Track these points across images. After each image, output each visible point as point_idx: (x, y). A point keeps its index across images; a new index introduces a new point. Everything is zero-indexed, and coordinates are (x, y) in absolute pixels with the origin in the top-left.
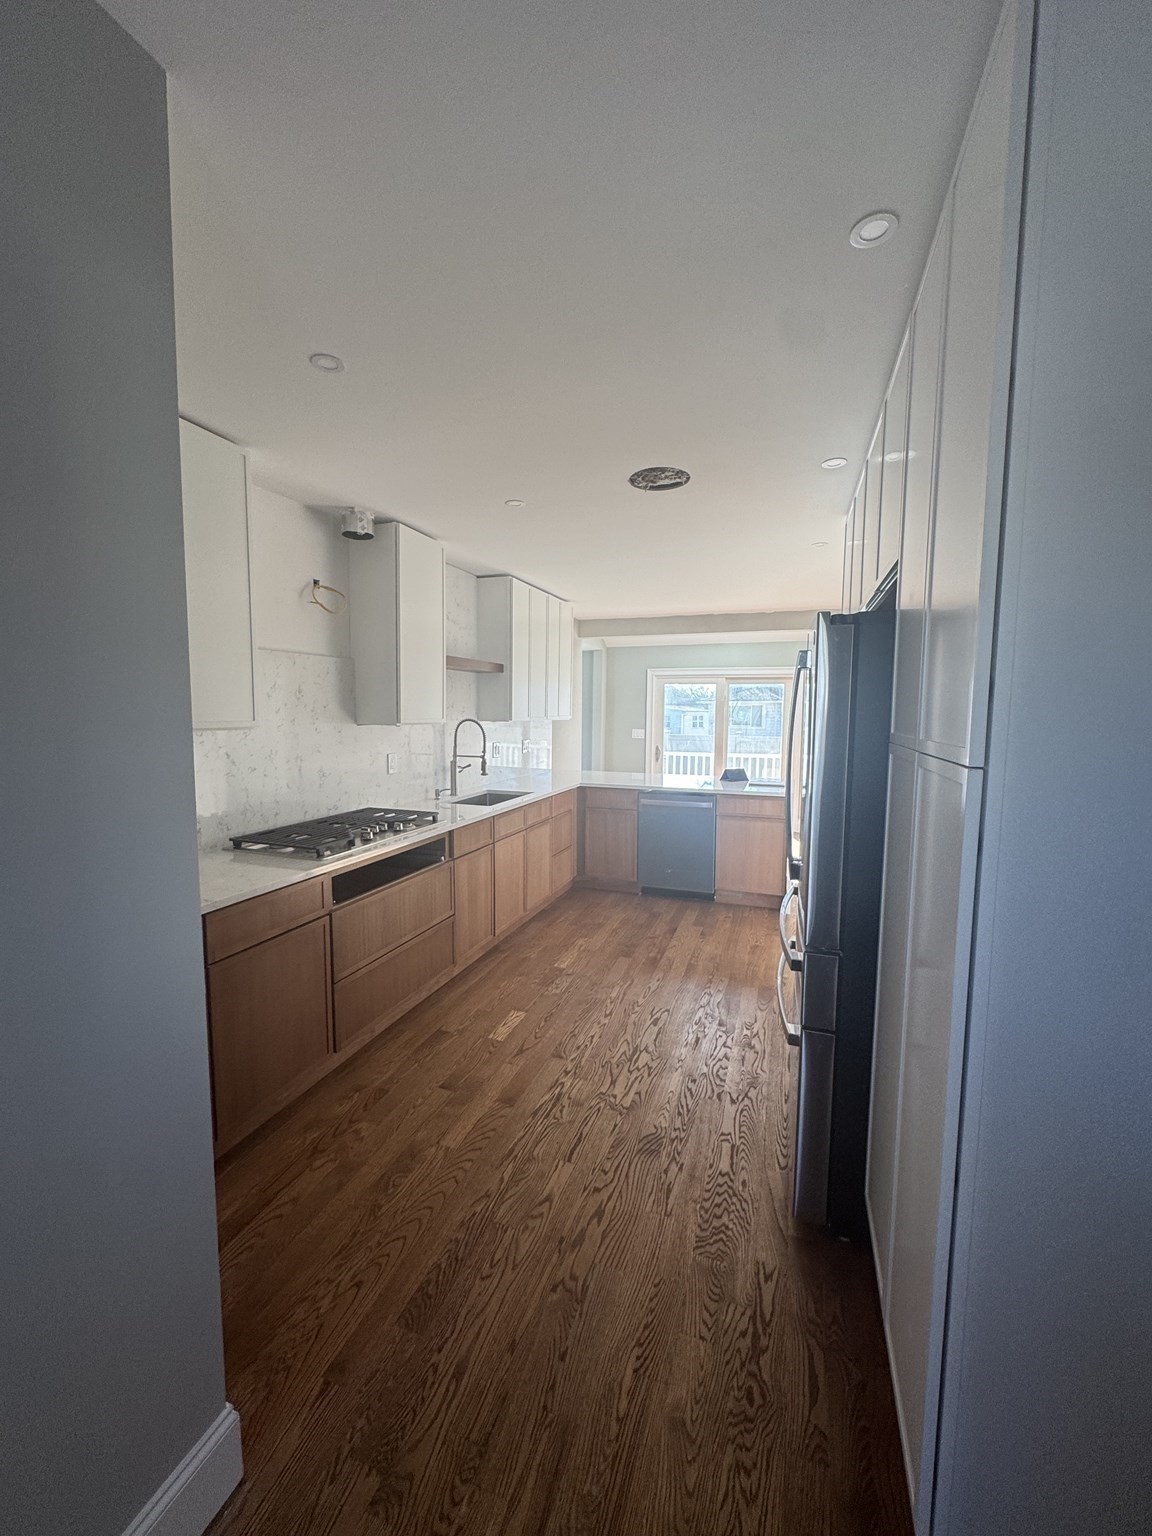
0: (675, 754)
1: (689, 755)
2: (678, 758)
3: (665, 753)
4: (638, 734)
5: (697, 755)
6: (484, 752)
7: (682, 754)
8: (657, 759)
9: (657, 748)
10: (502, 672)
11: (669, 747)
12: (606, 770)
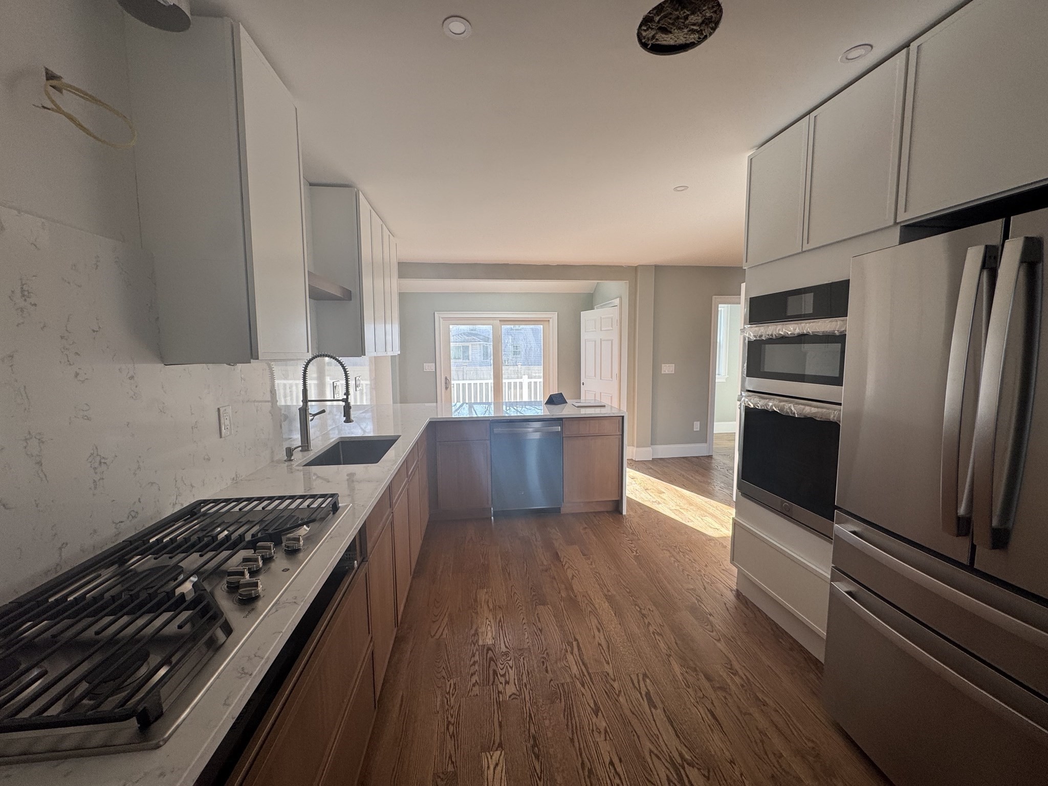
0: (461, 382)
1: (472, 382)
2: (464, 385)
3: (453, 382)
4: (429, 367)
5: (478, 382)
6: (347, 394)
7: (467, 382)
8: (446, 388)
9: (446, 379)
10: (351, 300)
11: (455, 377)
12: (401, 403)
